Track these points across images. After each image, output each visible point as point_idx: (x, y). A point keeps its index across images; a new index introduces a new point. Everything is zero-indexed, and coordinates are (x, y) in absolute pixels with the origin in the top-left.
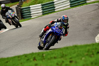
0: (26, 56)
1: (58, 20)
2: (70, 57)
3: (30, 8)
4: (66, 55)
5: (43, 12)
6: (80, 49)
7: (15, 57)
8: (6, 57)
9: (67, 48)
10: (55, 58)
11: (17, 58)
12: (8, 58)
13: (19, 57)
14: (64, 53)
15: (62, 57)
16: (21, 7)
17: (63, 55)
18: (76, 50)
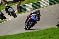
0: (23, 34)
1: (34, 12)
2: (49, 34)
3: (25, 5)
4: (47, 34)
5: (33, 8)
6: (55, 30)
7: (16, 35)
8: (11, 35)
9: (47, 29)
10: (40, 35)
11: (18, 35)
12: (12, 35)
13: (19, 34)
14: (46, 32)
15: (44, 34)
16: (20, 5)
17: (45, 33)
18: (53, 30)
